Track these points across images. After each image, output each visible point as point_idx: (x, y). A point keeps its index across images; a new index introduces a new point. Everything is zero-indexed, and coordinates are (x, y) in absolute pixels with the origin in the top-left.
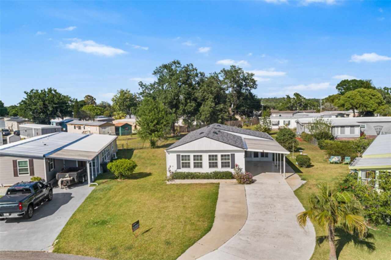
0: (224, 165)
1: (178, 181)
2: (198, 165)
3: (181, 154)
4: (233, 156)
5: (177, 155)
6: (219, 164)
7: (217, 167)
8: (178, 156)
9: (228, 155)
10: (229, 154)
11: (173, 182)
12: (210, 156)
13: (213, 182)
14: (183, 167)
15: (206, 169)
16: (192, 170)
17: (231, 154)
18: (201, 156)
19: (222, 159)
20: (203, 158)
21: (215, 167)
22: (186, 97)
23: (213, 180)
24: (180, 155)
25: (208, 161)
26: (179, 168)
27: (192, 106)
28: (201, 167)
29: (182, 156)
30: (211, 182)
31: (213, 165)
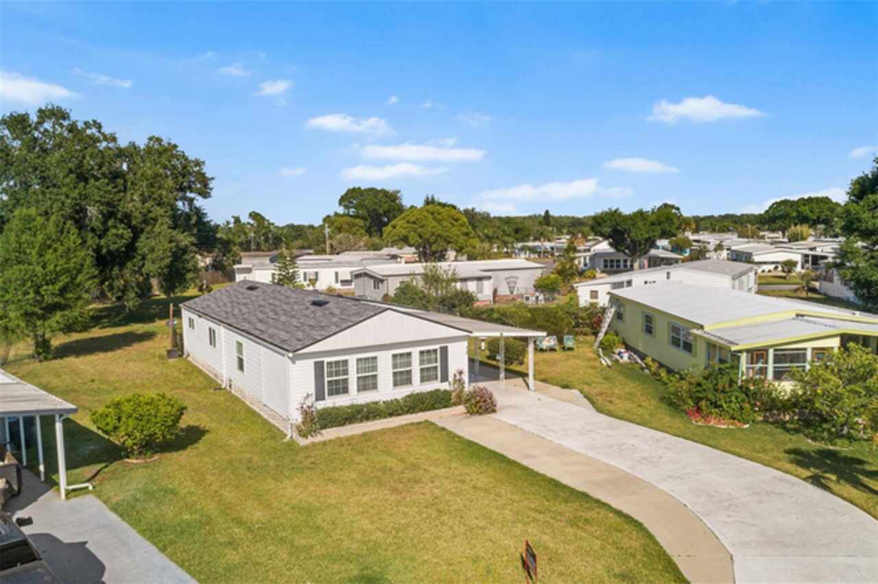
0: (426, 376)
1: (331, 434)
2: (368, 383)
3: (326, 360)
4: (444, 350)
5: (316, 363)
6: (416, 376)
7: (411, 383)
8: (319, 367)
9: (435, 351)
10: (437, 347)
11: (318, 439)
12: (395, 356)
13: (415, 421)
14: (331, 393)
15: (386, 392)
16: (354, 397)
17: (441, 348)
18: (375, 358)
19: (422, 362)
20: (380, 363)
21: (407, 384)
22: (105, 211)
23: (414, 415)
24: (323, 362)
25: (391, 371)
26: (320, 396)
27: (121, 237)
28: (375, 387)
29: (330, 364)
30: (408, 422)
31: (402, 378)
